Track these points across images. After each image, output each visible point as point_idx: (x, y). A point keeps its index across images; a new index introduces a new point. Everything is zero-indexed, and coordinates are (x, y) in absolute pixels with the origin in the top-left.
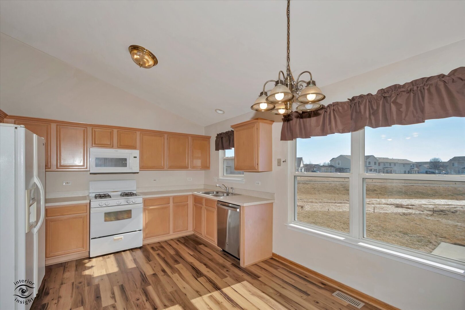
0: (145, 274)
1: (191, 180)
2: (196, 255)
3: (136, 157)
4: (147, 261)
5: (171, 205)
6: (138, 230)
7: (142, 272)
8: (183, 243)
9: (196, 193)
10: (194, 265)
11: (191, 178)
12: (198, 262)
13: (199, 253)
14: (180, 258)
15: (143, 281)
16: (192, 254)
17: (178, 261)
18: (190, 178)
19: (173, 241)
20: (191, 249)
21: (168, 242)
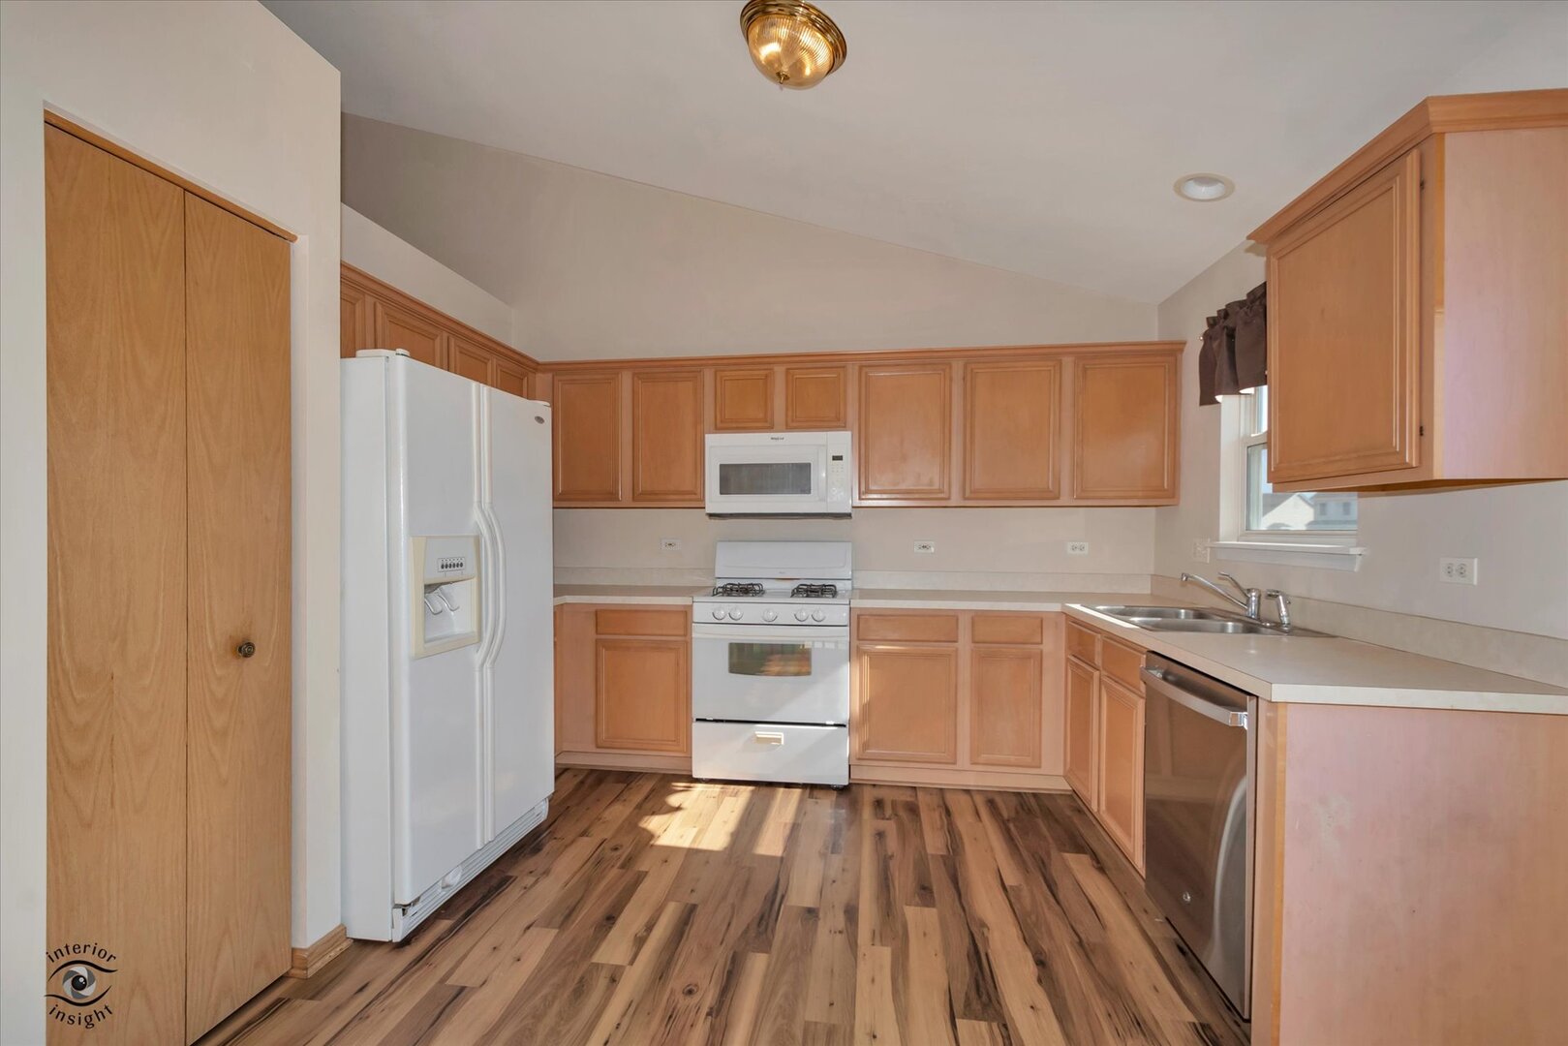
0: (783, 897)
1: (1086, 551)
2: (1025, 893)
3: (840, 458)
4: (827, 848)
5: (964, 644)
6: (832, 723)
7: (782, 882)
8: (1003, 821)
9: (1077, 607)
10: (986, 940)
11: (1086, 545)
12: (1013, 932)
13: (1045, 887)
14: (951, 886)
15: (759, 925)
16: (1010, 881)
17: (931, 892)
18: (1077, 544)
19: (972, 797)
20: (1021, 855)
21: (949, 797)
